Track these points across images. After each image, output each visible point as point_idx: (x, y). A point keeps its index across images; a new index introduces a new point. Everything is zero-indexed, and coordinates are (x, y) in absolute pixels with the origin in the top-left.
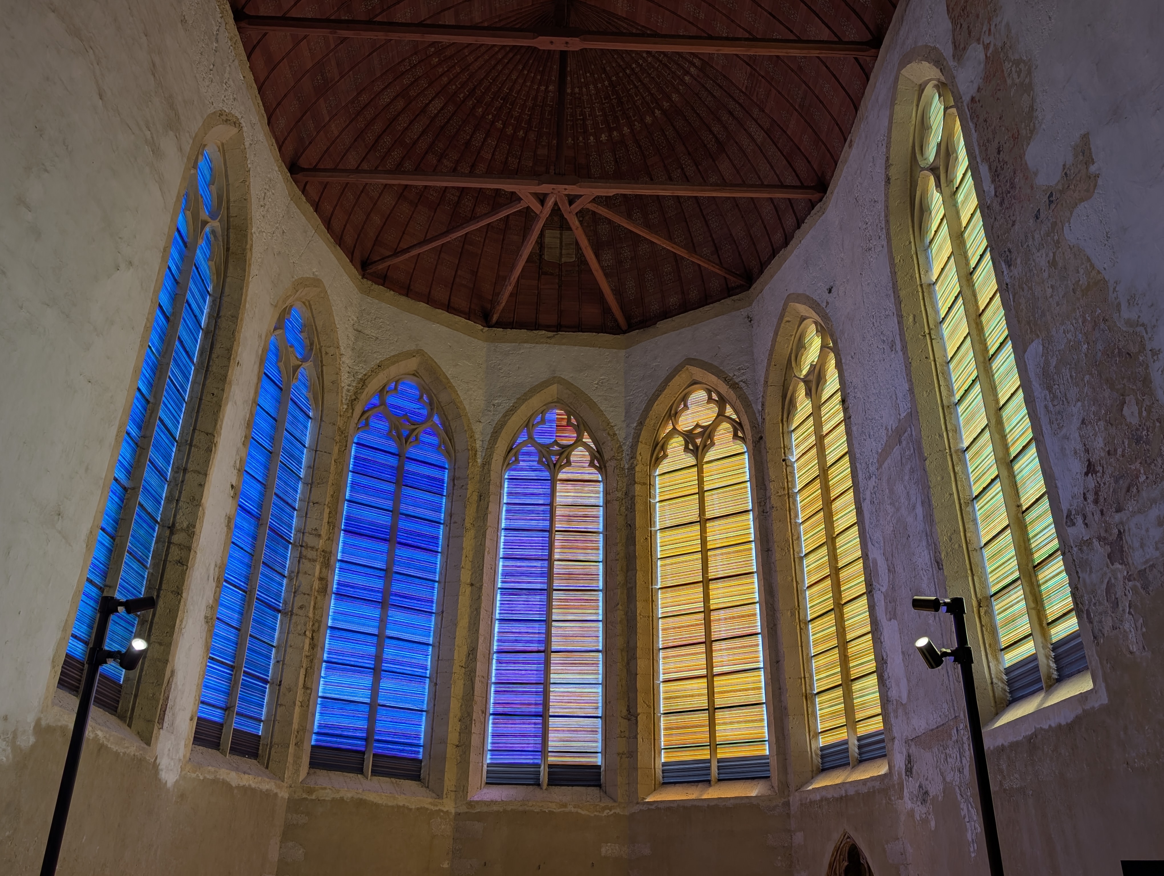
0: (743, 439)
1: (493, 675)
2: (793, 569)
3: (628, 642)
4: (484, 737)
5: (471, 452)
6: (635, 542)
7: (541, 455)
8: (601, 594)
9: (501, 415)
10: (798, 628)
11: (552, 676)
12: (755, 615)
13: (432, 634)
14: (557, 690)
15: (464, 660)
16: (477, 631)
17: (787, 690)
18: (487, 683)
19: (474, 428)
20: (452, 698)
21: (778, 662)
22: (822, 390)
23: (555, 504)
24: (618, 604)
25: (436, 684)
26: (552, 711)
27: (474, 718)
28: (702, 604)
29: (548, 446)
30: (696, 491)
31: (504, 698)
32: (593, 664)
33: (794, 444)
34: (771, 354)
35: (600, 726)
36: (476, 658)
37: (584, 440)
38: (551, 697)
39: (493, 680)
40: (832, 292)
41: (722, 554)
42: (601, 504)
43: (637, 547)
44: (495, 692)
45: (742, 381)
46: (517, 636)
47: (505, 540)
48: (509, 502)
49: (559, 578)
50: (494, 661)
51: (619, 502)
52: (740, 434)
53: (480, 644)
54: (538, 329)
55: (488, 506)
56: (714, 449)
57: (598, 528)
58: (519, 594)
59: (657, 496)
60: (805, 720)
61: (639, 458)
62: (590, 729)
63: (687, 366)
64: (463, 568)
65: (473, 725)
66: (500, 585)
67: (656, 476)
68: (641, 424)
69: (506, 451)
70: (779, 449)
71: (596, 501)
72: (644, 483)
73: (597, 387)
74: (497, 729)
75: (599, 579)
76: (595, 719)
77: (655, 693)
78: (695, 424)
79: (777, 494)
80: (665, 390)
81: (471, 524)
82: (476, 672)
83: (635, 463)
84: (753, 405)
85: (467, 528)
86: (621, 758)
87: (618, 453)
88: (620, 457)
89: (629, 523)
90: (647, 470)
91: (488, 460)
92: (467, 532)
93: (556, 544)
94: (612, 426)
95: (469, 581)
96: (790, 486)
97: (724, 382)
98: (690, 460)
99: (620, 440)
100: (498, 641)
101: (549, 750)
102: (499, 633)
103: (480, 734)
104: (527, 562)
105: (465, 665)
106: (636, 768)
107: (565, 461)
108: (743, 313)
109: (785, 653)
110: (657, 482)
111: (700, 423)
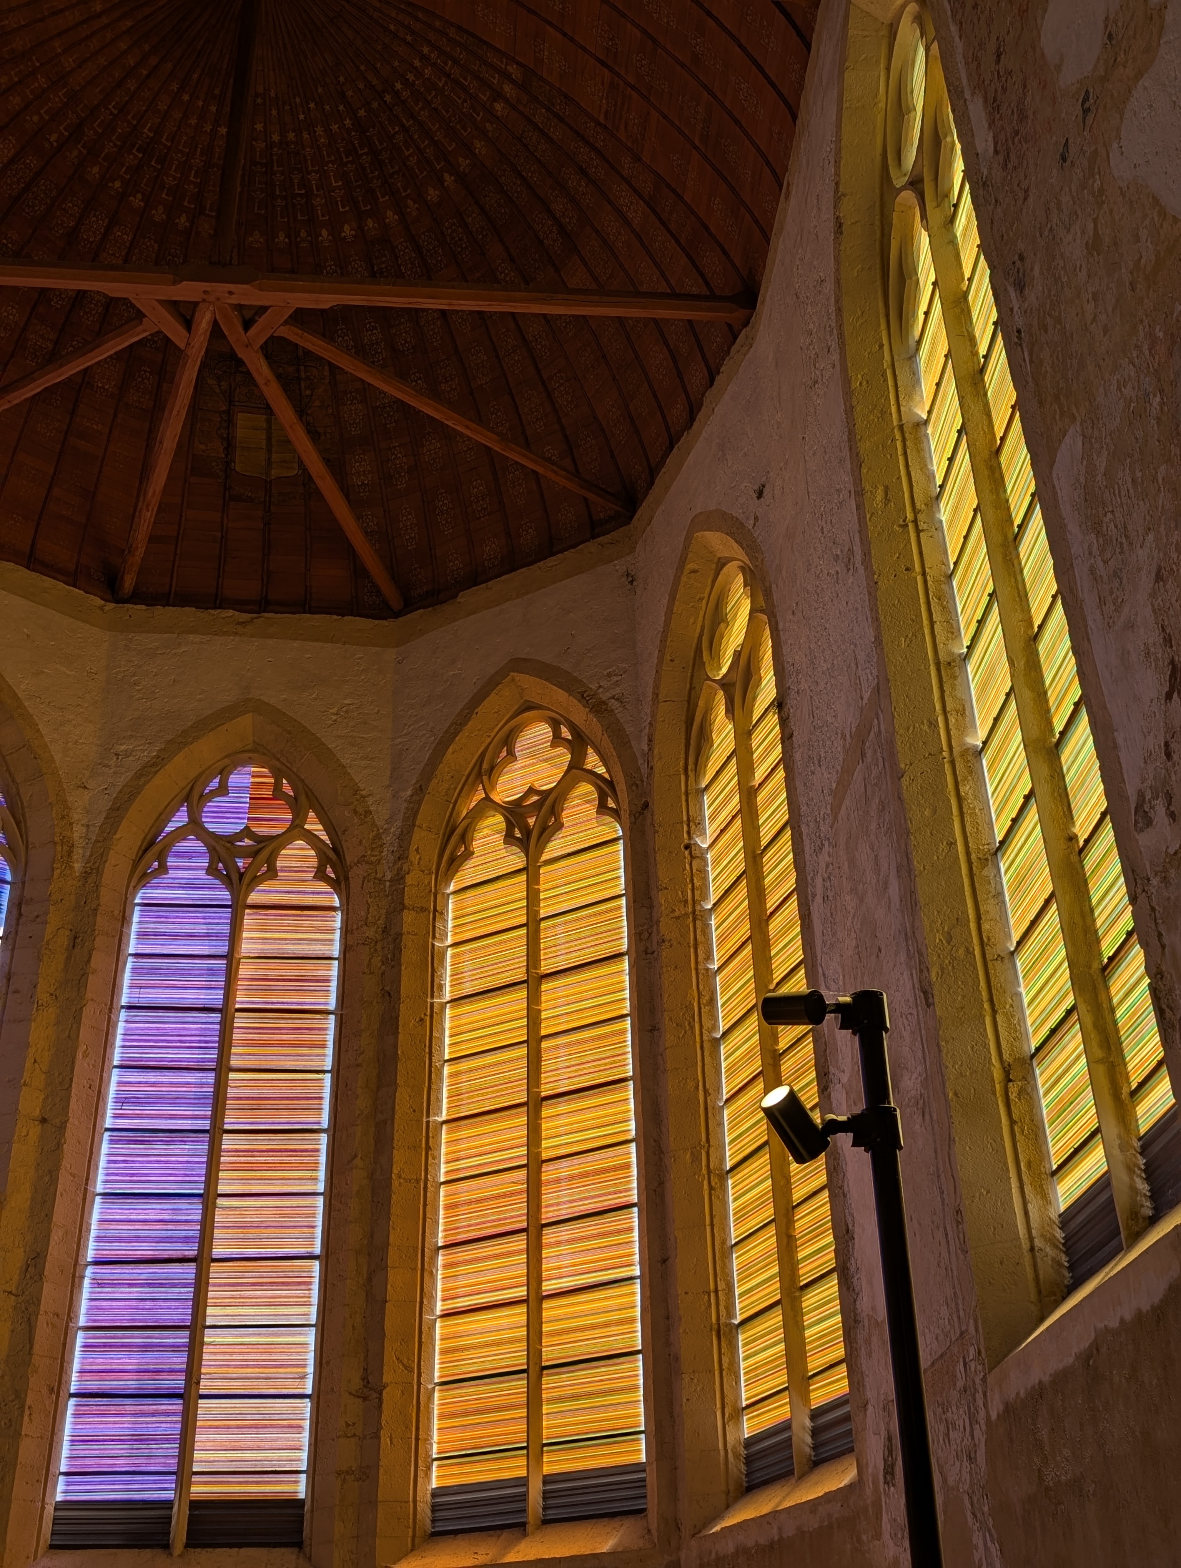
0: (616, 814)
1: (83, 1310)
2: (699, 1063)
3: (372, 1236)
4: (51, 1445)
5: (59, 848)
6: (397, 1028)
7: (215, 855)
8: (324, 1138)
9: (130, 774)
10: (706, 1186)
11: (209, 1311)
12: (627, 1166)
14: (219, 1340)
15: (16, 1278)
16: (49, 1216)
17: (680, 1319)
18: (67, 1327)
19: (70, 799)
21: (665, 1261)
22: (754, 699)
23: (236, 956)
24: (356, 1156)
26: (205, 1386)
27: (28, 1403)
28: (524, 1151)
29: (231, 839)
30: (524, 920)
31: (101, 1360)
32: (300, 1283)
33: (707, 813)
34: (663, 641)
35: (308, 1415)
36: (41, 1275)
37: (307, 827)
38: (205, 1357)
39: (82, 1321)
40: (765, 494)
41: (569, 1045)
42: (336, 954)
43: (400, 1037)
44: (84, 1346)
45: (613, 698)
46: (140, 1227)
47: (126, 1029)
48: (139, 951)
49: (237, 1107)
50: (87, 1282)
51: (367, 947)
52: (611, 804)
53: (52, 1243)
54: (220, 608)
55: (90, 957)
56: (560, 836)
57: (327, 1004)
58: (149, 1141)
59: (449, 934)
60: (714, 1383)
61: (414, 857)
62: (285, 1422)
63: (512, 674)
64: (25, 1084)
65: (26, 1418)
66: (109, 1123)
67: (449, 895)
68: (421, 790)
69: (140, 847)
70: (678, 825)
71: (327, 948)
72: (422, 908)
73: (335, 720)
74: (84, 1426)
75: (323, 1106)
76: (298, 1401)
77: (423, 1340)
78: (526, 787)
79: (672, 915)
80: (470, 723)
81: (51, 994)
82: (39, 1304)
83: (405, 867)
84: (633, 743)
85: (40, 1002)
86: (344, 1481)
87: (373, 849)
88: (376, 858)
89: (387, 989)
90: (430, 883)
91: (97, 864)
92: (40, 1012)
93: (235, 1036)
94: (363, 797)
95: (37, 1112)
96: (697, 897)
97: (579, 701)
98: (516, 859)
99: (379, 823)
100: (99, 1239)
101: (194, 1470)
102: (101, 1221)
103: (41, 1438)
104: (171, 1074)
105: (17, 1289)
106: (373, 1503)
107: (265, 868)
108: (617, 567)
109: (678, 1241)
110: (450, 906)
111: (536, 784)
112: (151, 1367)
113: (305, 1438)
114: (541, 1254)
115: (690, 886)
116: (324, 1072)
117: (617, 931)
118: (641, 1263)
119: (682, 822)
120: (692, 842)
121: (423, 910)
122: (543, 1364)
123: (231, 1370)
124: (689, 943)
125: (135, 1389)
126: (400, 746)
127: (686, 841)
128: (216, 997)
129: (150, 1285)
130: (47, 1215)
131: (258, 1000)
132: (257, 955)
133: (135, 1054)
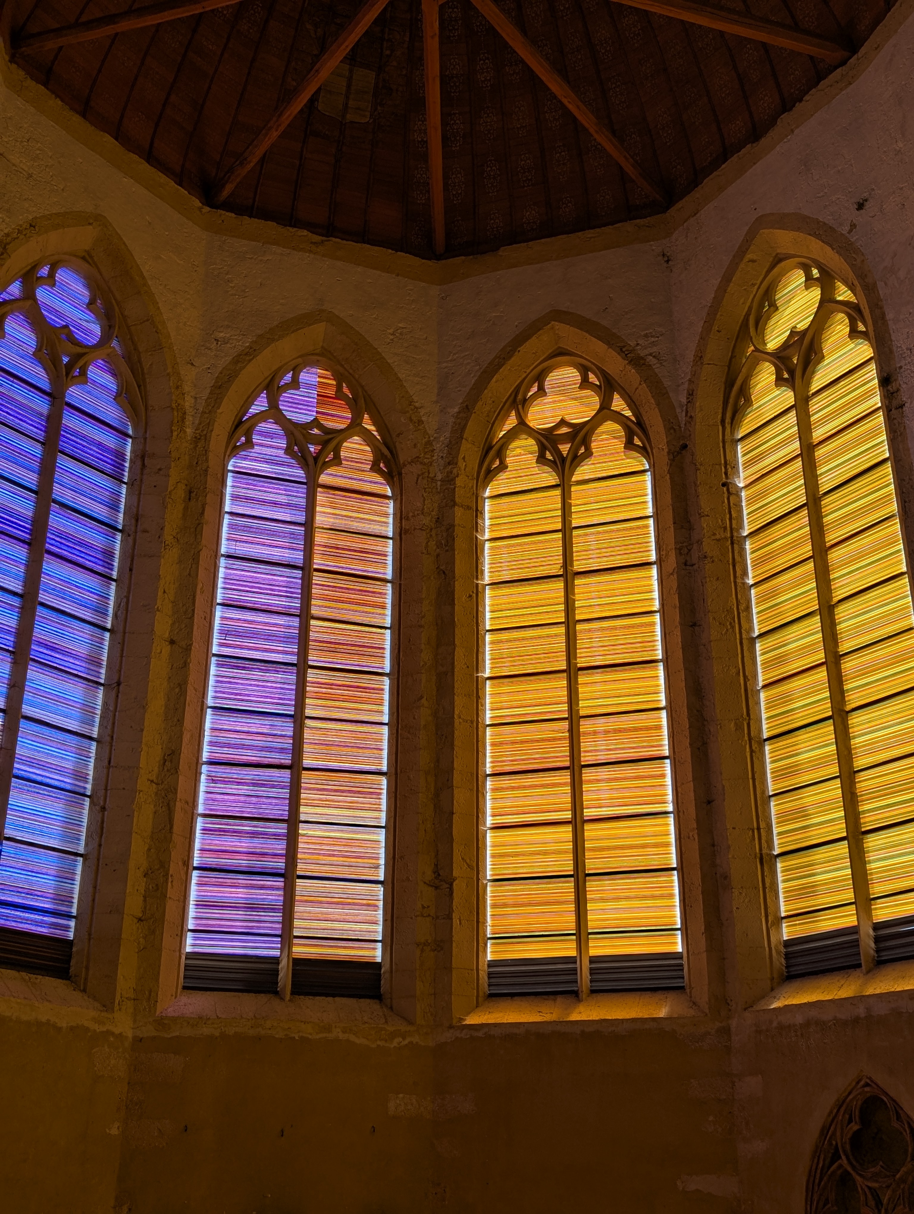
0: (643, 450)
1: (202, 800)
2: (740, 656)
3: (439, 761)
4: (183, 907)
5: (175, 413)
6: (453, 600)
7: (291, 439)
8: (386, 680)
9: (229, 359)
10: (748, 750)
11: (303, 809)
12: (659, 727)
13: (97, 720)
14: (310, 833)
15: (156, 770)
16: (180, 722)
17: (729, 847)
18: (192, 813)
20: (134, 834)
21: (710, 802)
23: (313, 525)
24: (422, 697)
25: (103, 809)
26: (301, 868)
27: (171, 873)
28: (565, 707)
29: (303, 427)
30: (559, 526)
31: (219, 842)
32: (371, 793)
33: (742, 460)
35: (381, 897)
36: (177, 769)
37: (363, 425)
38: (300, 845)
39: (201, 809)
40: (867, 207)
41: (599, 629)
42: (390, 534)
43: (456, 607)
44: (203, 830)
45: (651, 354)
46: (245, 737)
47: (226, 574)
48: (233, 511)
49: (318, 648)
50: (203, 777)
51: (424, 533)
52: (637, 441)
53: (184, 744)
54: (295, 226)
55: (204, 510)
56: (590, 462)
57: (384, 574)
58: (248, 668)
59: (487, 530)
60: (759, 897)
61: (461, 464)
62: (365, 902)
63: (553, 323)
64: (158, 610)
65: (170, 884)
66: (215, 649)
67: (485, 498)
68: (467, 409)
69: (233, 423)
70: (717, 466)
71: (383, 528)
72: (468, 507)
73: (392, 340)
74: (206, 894)
75: (385, 655)
76: (374, 885)
77: (480, 846)
78: (558, 419)
79: (713, 537)
80: (513, 359)
81: (174, 537)
82: (176, 793)
83: (455, 471)
84: (671, 395)
85: (167, 542)
86: (422, 951)
87: (425, 453)
88: (428, 461)
89: (442, 568)
90: (472, 487)
91: (205, 432)
92: (167, 550)
93: (314, 591)
94: (416, 408)
95: (167, 635)
96: (734, 526)
97: (619, 354)
98: (549, 477)
99: (429, 432)
100: (211, 743)
101: (295, 934)
102: (213, 729)
103: (179, 901)
104: (264, 615)
105: (157, 778)
106: (448, 968)
107: (331, 456)
108: (654, 248)
109: (726, 788)
110: (487, 508)
111: (567, 418)
112: (258, 850)
113: (380, 915)
114: (582, 788)
115: (728, 516)
116: (386, 628)
117: (645, 545)
118: (673, 802)
119: (720, 464)
120: (728, 481)
121: (469, 508)
122: (587, 872)
123: (321, 857)
124: (728, 561)
125: (246, 867)
126: (446, 370)
127: (724, 480)
128: (298, 557)
129: (254, 785)
130: (178, 720)
131: (331, 564)
132: (328, 527)
133: (235, 595)
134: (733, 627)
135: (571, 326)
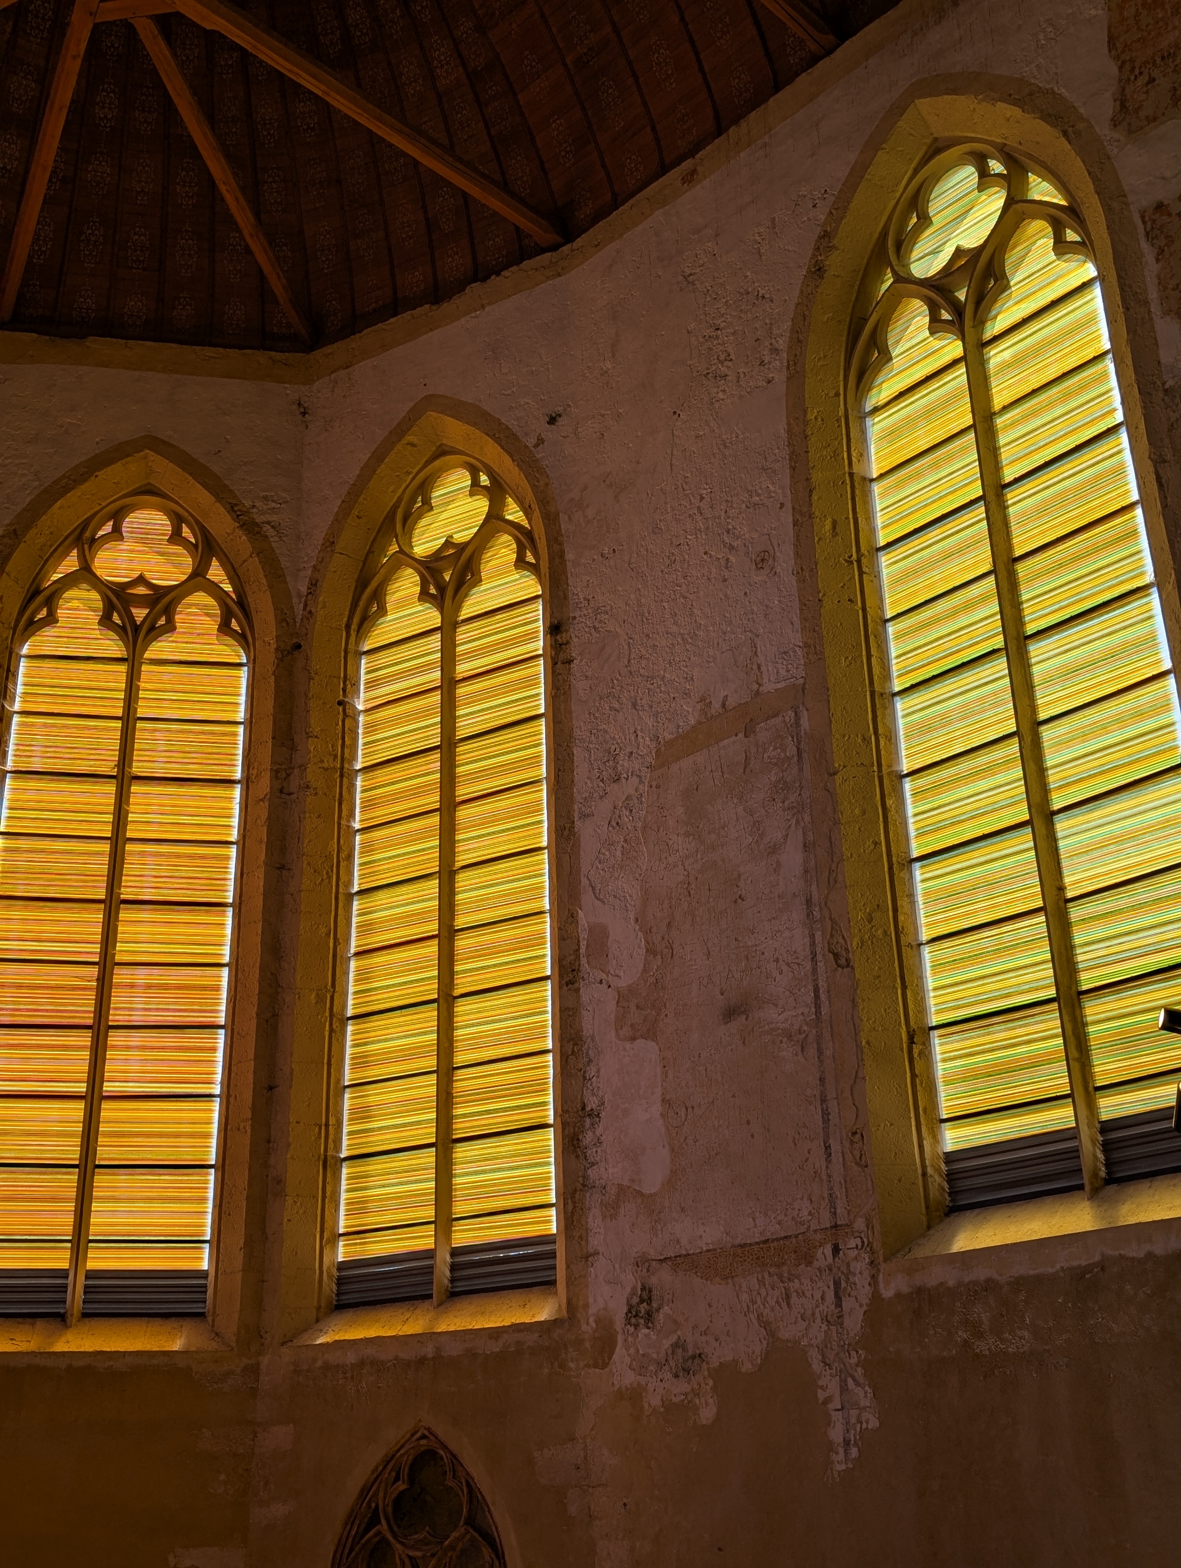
0: (242, 639)
2: (333, 913)
10: (327, 1028)
12: (217, 988)
21: (274, 1088)
28: (97, 948)
33: (364, 677)
34: (352, 496)
40: (559, 423)
41: (161, 854)
45: (269, 523)
56: (170, 639)
59: (18, 699)
60: (317, 1208)
63: (147, 451)
67: (21, 656)
70: (335, 680)
78: (136, 574)
80: (87, 484)
84: (288, 579)
97: (228, 512)
98: (113, 646)
108: (288, 392)
109: (295, 1073)
110: (22, 670)
111: (147, 575)
114: (105, 1055)
115: (340, 741)
117: (229, 757)
118: (222, 1083)
119: (339, 678)
120: (346, 700)
122: (97, 1163)
124: (334, 797)
127: (341, 698)
134: (330, 878)
135: (171, 462)
